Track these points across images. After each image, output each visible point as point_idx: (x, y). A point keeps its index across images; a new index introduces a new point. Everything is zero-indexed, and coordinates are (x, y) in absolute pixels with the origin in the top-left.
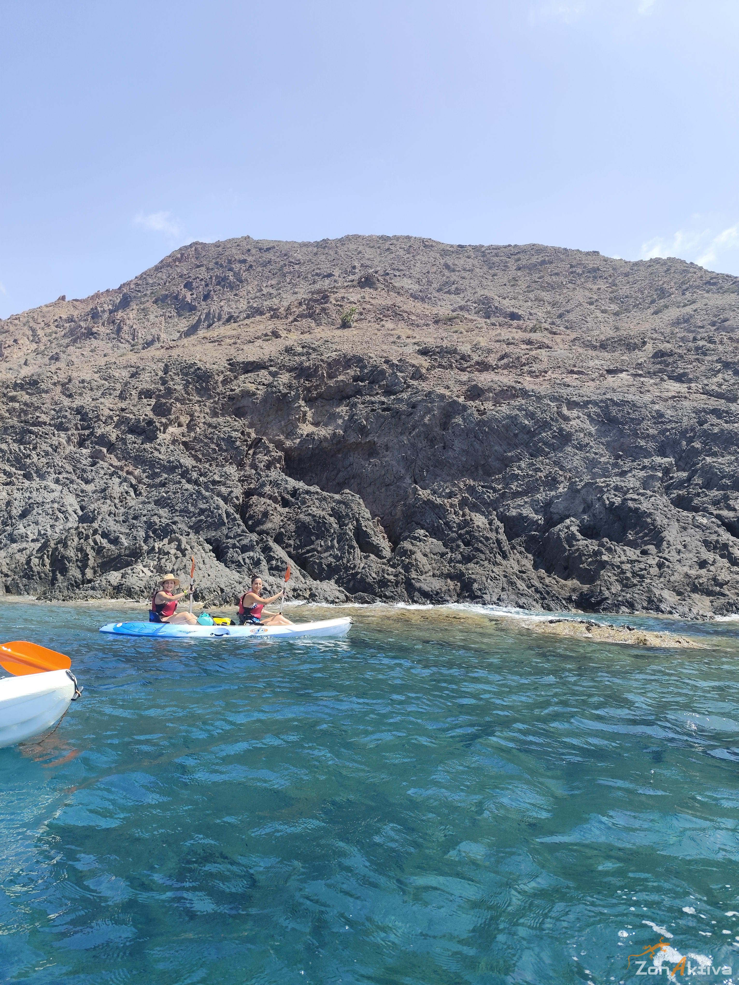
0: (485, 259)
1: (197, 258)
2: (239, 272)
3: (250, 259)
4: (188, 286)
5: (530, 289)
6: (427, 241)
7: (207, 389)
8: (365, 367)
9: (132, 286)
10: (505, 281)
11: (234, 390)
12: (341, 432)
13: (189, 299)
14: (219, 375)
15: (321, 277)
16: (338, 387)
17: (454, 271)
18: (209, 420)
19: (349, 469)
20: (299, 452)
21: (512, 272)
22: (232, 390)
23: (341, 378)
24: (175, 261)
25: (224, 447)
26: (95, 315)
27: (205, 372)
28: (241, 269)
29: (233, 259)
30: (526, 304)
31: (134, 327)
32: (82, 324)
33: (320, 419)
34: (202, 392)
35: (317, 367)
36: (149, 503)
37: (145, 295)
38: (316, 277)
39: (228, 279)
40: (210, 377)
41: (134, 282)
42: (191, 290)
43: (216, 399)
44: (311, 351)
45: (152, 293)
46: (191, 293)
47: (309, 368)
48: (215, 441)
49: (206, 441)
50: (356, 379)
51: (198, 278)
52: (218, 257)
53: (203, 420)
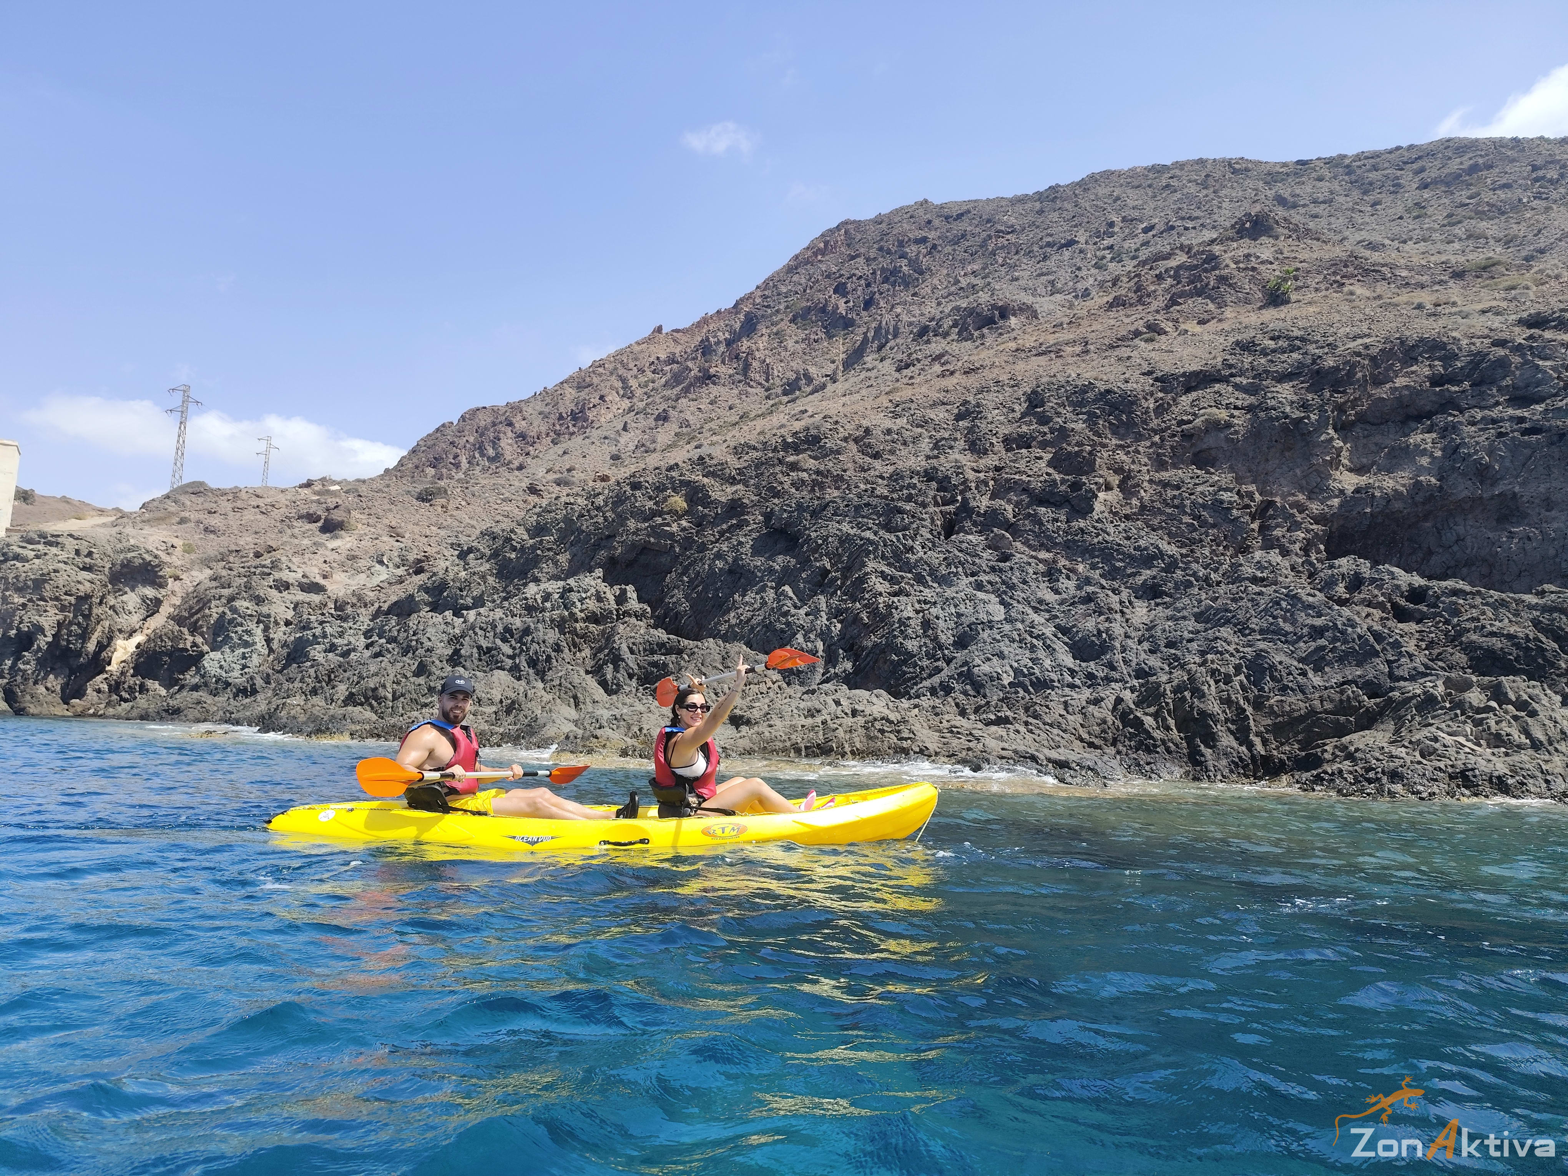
0: (1353, 178)
1: (848, 245)
2: (917, 259)
3: (932, 235)
4: (840, 289)
5: (1454, 219)
6: (1237, 163)
7: (1130, 424)
8: (1455, 357)
9: (758, 300)
10: (1400, 210)
11: (1190, 422)
12: (1433, 480)
13: (842, 310)
14: (1146, 400)
15: (1055, 248)
16: (1399, 399)
17: (1295, 206)
18: (1158, 476)
19: (1455, 548)
20: (1341, 522)
21: (1411, 194)
22: (1181, 423)
23: (1400, 382)
24: (815, 254)
25: (1211, 520)
26: (706, 349)
27: (1124, 396)
28: (919, 252)
29: (906, 239)
30: (1450, 247)
31: (768, 361)
32: (690, 364)
33: (1365, 460)
34: (1122, 431)
35: (1353, 366)
36: (1184, 618)
37: (778, 311)
38: (1049, 250)
39: (900, 272)
40: (1132, 403)
41: (759, 293)
42: (844, 296)
43: (1157, 438)
44: (1297, 343)
45: (787, 307)
46: (845, 300)
47: (1337, 369)
48: (1189, 511)
49: (1169, 511)
50: (1436, 381)
51: (854, 275)
52: (882, 239)
53: (1147, 478)
